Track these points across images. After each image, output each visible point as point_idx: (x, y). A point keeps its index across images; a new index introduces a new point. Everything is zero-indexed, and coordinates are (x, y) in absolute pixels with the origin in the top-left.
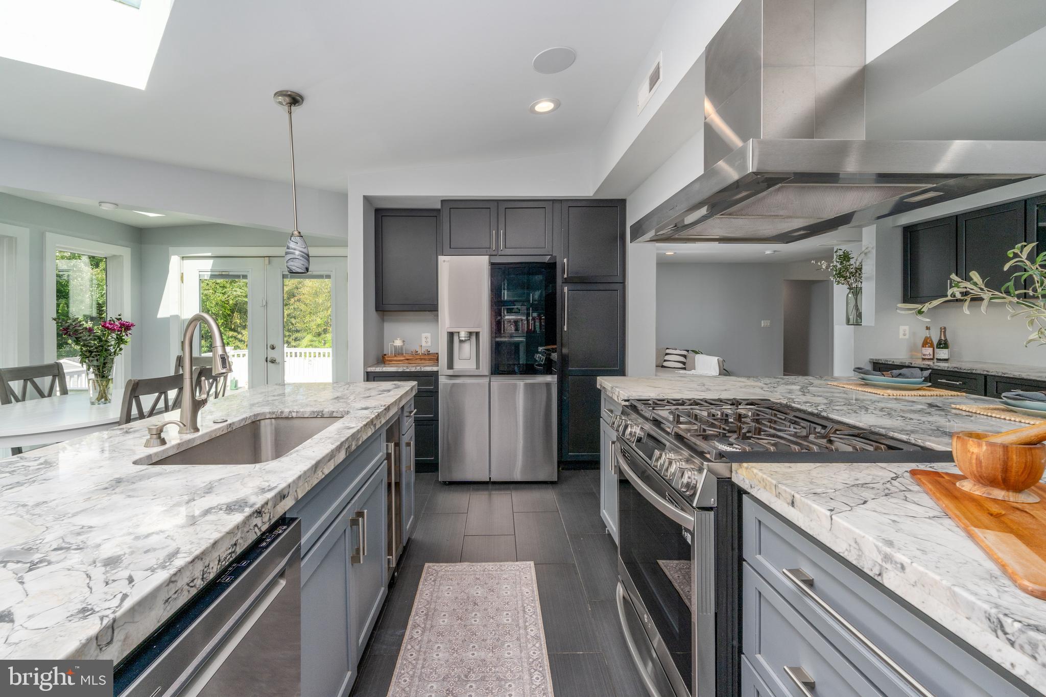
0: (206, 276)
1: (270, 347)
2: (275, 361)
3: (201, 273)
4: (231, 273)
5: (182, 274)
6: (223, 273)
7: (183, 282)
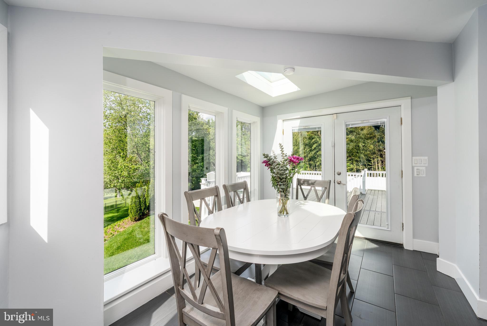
0: (296, 130)
1: (337, 173)
2: (341, 182)
3: (293, 129)
4: (310, 127)
5: (283, 130)
6: (306, 127)
7: (283, 134)
